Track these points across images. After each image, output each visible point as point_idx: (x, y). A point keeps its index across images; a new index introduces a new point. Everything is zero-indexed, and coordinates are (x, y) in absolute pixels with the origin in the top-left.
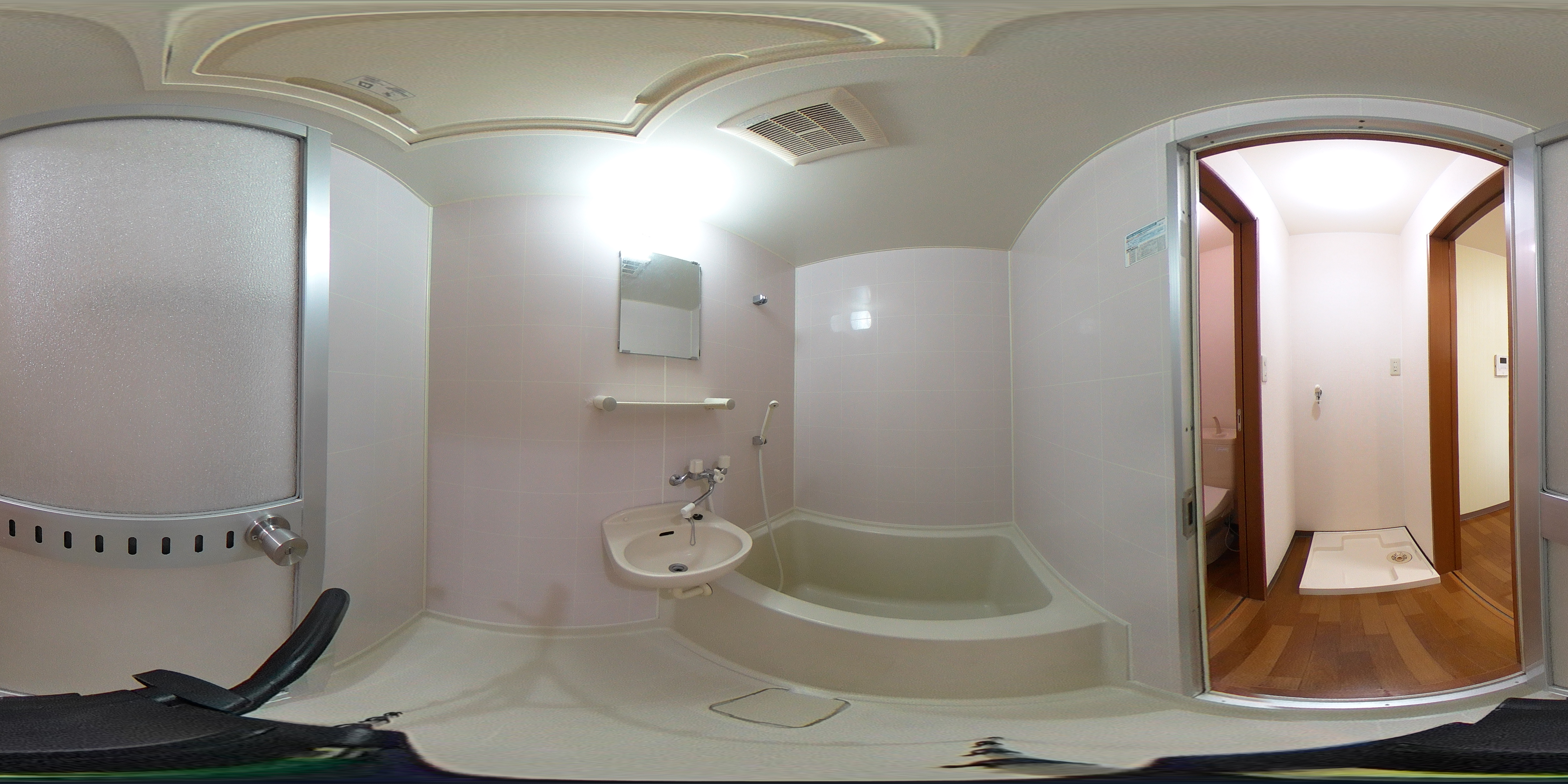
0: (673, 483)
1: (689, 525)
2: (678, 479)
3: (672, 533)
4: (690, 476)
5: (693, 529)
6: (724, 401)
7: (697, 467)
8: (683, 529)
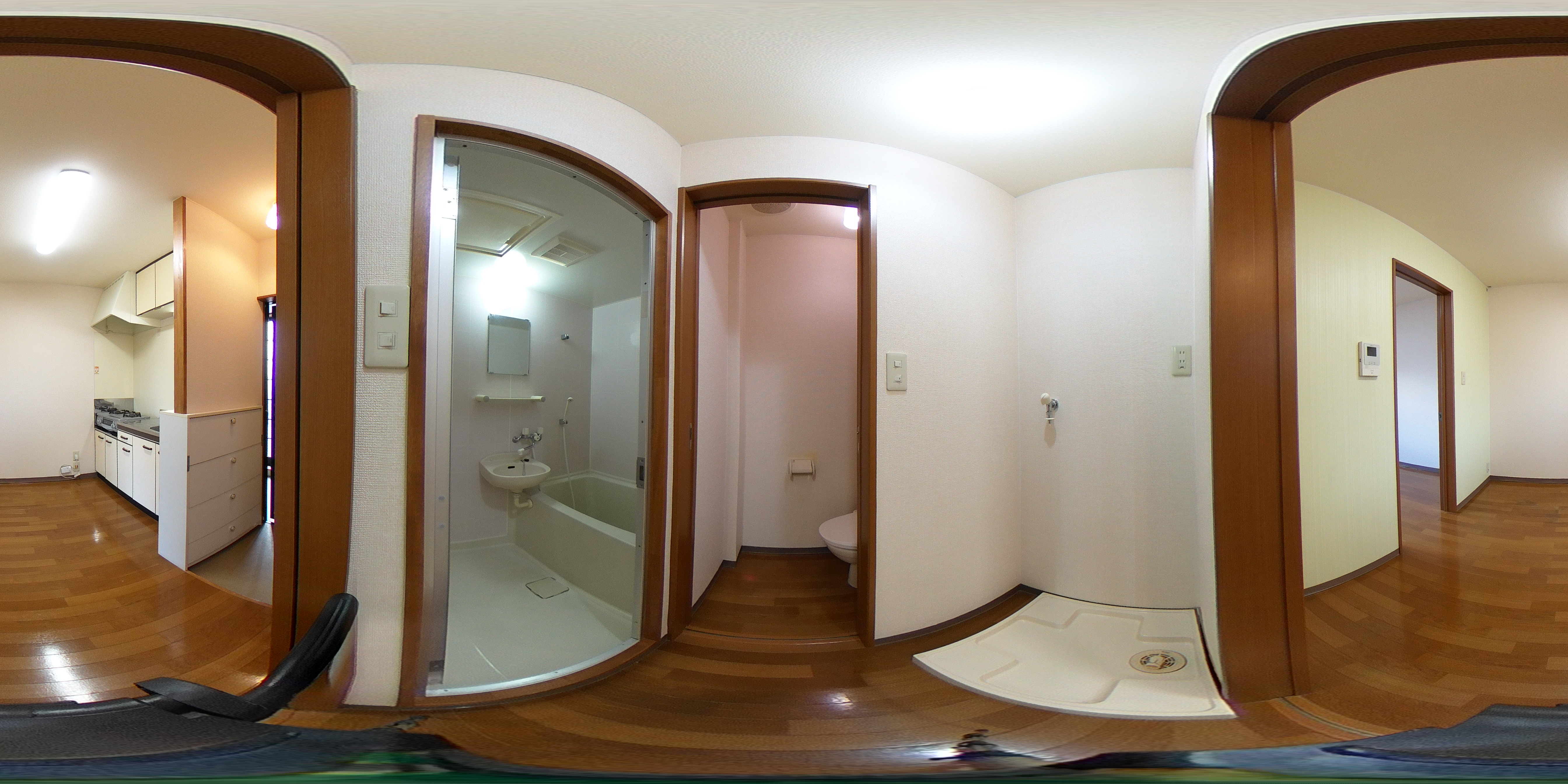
0: (515, 441)
1: (522, 463)
2: (516, 438)
3: (514, 467)
4: (523, 436)
5: (524, 465)
6: (540, 398)
7: (526, 432)
8: (519, 465)
